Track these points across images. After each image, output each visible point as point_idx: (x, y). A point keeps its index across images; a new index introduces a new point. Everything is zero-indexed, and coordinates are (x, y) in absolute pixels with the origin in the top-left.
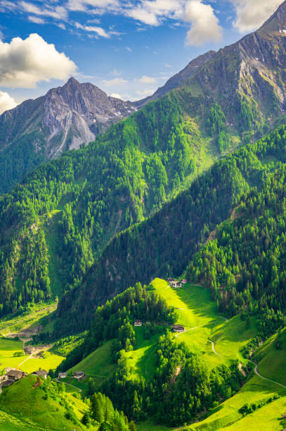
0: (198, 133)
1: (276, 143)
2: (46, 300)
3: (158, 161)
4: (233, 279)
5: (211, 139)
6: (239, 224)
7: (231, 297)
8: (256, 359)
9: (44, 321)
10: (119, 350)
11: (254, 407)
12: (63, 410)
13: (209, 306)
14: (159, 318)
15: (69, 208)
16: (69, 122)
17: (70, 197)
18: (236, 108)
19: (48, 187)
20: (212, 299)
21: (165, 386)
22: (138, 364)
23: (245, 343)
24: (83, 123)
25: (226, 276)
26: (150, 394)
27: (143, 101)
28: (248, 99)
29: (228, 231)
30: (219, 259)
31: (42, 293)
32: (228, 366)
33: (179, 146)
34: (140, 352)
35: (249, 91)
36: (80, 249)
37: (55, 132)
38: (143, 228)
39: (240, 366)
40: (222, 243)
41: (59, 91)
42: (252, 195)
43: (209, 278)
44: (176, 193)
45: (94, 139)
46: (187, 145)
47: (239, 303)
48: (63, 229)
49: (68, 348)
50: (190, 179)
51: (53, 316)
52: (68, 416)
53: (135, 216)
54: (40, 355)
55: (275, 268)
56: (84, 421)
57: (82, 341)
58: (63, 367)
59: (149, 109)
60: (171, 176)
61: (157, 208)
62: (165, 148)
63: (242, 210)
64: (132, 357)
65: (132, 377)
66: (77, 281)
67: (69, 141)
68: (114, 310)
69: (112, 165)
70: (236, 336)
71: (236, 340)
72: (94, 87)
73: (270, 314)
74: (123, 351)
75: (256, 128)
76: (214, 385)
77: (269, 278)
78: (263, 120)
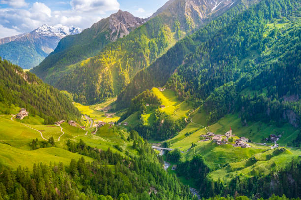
0: (170, 31)
1: (200, 34)
2: (112, 96)
3: (154, 42)
4: (183, 88)
5: (175, 33)
6: (186, 66)
7: (182, 94)
8: (192, 116)
9: (112, 104)
10: (140, 115)
11: (190, 133)
12: (120, 136)
13: (175, 98)
14: (155, 102)
15: (120, 61)
16: (119, 27)
17: (120, 57)
18: (184, 21)
19: (112, 53)
20: (176, 95)
21: (158, 127)
22: (148, 120)
23: (188, 111)
24: (124, 27)
25: (181, 86)
26: (153, 130)
27: (148, 18)
28: (189, 17)
29: (181, 69)
30: (178, 80)
31: (111, 94)
32: (181, 119)
33: (162, 36)
34: (149, 115)
35: (189, 14)
36: (124, 77)
37: (114, 31)
38: (149, 69)
39: (186, 119)
40: (179, 74)
41: (115, 15)
42: (191, 55)
43: (174, 87)
44: (161, 54)
45: (129, 34)
46: (165, 36)
47: (185, 96)
48: (118, 70)
49: (122, 114)
50: (167, 49)
51: (115, 102)
52: (122, 138)
53: (146, 64)
54: (111, 116)
55: (199, 83)
56: (128, 139)
57: (126, 111)
58: (120, 121)
59: (150, 21)
60: (159, 48)
61: (154, 61)
62: (157, 37)
63: (187, 61)
64: (145, 117)
65: (146, 124)
66: (124, 89)
67: (119, 35)
68: (138, 100)
69: (136, 44)
70: (184, 109)
71: (184, 110)
72: (128, 13)
73: (197, 100)
74: (142, 115)
75: (192, 29)
76: (176, 126)
77: (197, 86)
78: (195, 25)
